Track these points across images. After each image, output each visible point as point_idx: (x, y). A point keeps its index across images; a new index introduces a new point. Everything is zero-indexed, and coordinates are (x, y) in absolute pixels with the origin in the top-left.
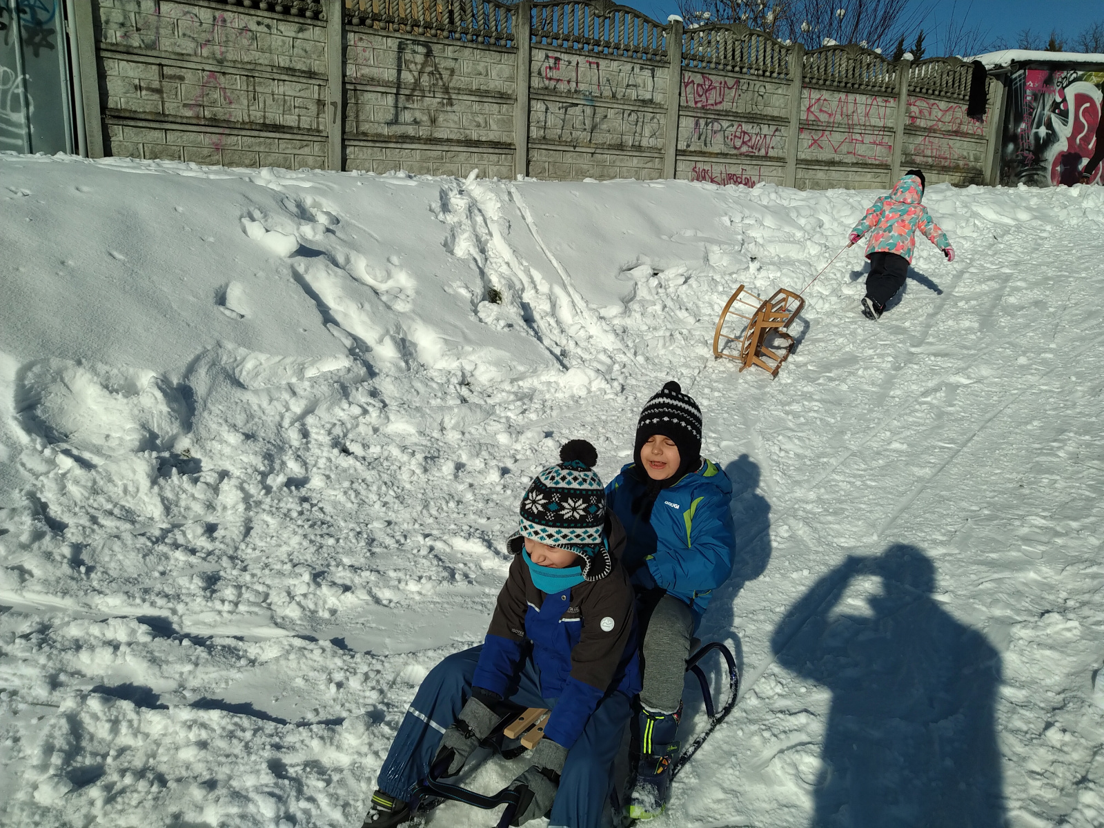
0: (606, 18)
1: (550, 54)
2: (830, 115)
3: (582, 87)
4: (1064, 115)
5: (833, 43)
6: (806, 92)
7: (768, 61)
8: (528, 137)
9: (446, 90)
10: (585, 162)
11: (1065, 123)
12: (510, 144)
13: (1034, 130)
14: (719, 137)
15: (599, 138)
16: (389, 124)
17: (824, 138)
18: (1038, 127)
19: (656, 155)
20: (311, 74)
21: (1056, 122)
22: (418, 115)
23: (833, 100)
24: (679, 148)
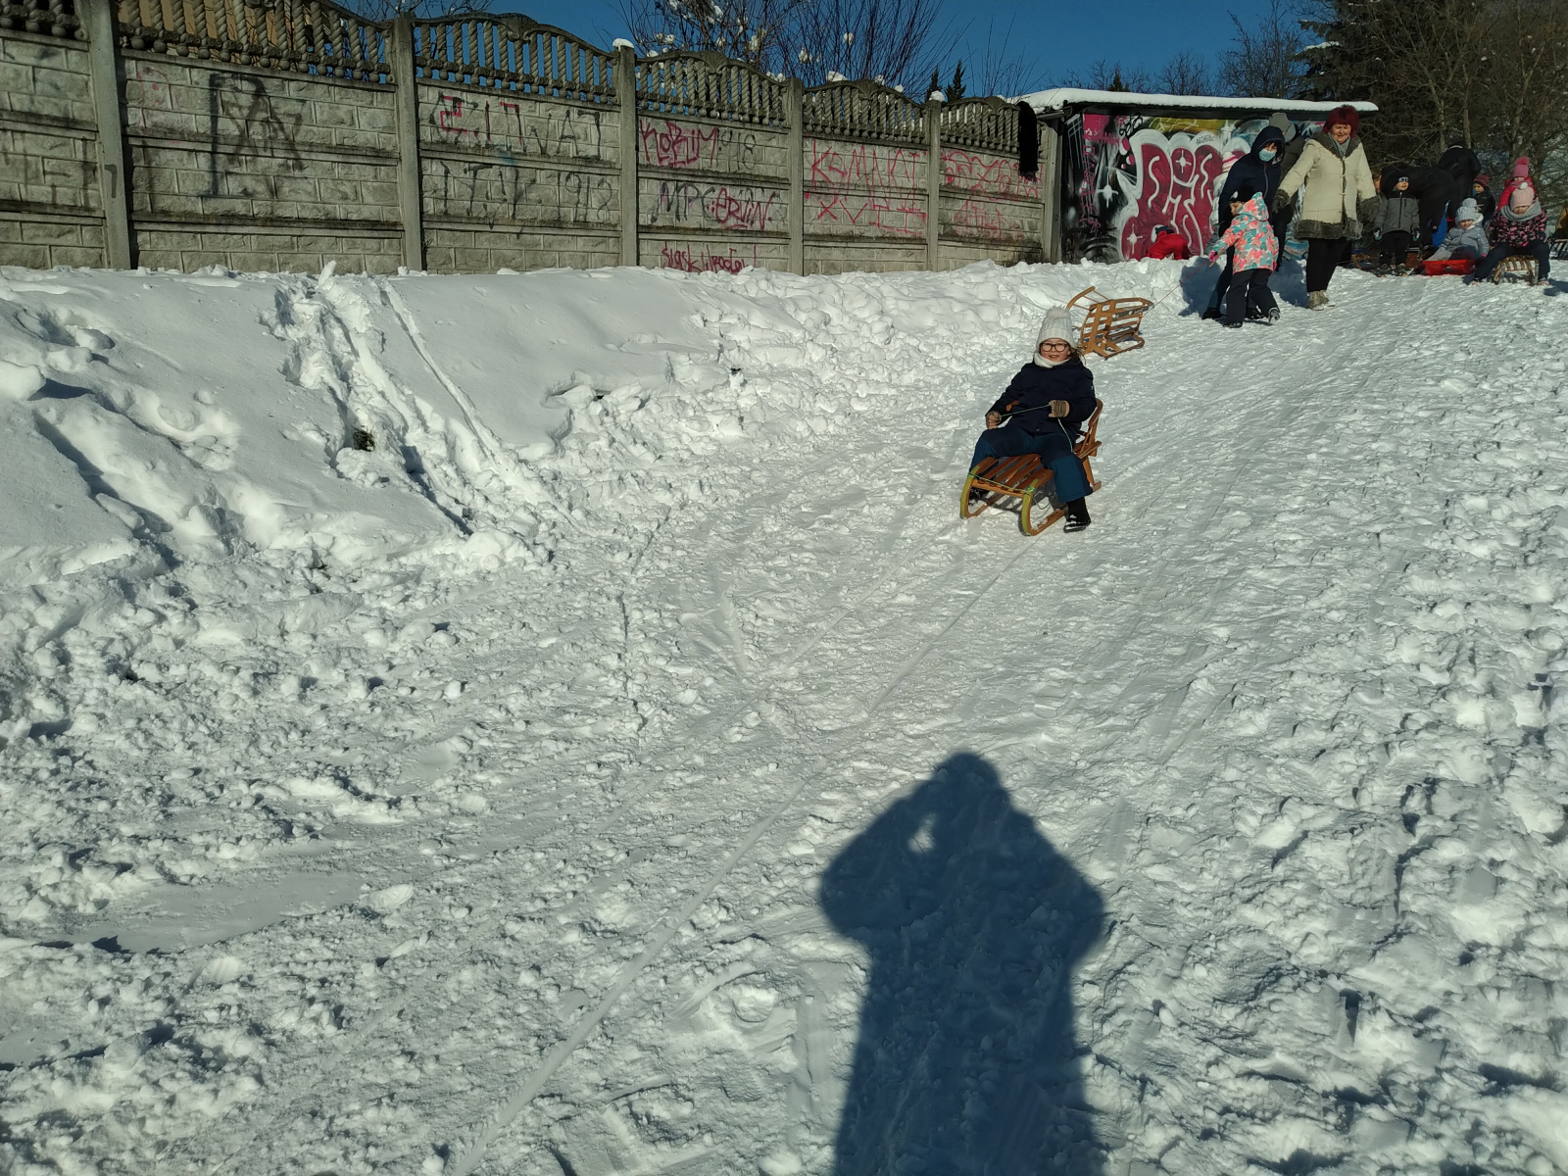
0: (524, 42)
1: (446, 93)
2: (843, 174)
3: (496, 140)
4: (1131, 171)
5: (839, 78)
6: (809, 143)
7: (756, 102)
8: (422, 213)
9: (291, 146)
10: (507, 247)
11: (1133, 181)
12: (395, 224)
13: (1098, 191)
14: (696, 206)
15: (526, 212)
16: (204, 197)
17: (838, 204)
18: (1102, 187)
19: (609, 234)
20: (68, 123)
21: (1123, 180)
22: (250, 183)
23: (846, 154)
24: (641, 222)
